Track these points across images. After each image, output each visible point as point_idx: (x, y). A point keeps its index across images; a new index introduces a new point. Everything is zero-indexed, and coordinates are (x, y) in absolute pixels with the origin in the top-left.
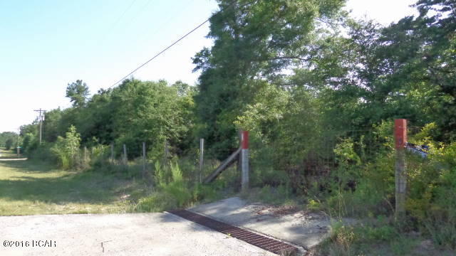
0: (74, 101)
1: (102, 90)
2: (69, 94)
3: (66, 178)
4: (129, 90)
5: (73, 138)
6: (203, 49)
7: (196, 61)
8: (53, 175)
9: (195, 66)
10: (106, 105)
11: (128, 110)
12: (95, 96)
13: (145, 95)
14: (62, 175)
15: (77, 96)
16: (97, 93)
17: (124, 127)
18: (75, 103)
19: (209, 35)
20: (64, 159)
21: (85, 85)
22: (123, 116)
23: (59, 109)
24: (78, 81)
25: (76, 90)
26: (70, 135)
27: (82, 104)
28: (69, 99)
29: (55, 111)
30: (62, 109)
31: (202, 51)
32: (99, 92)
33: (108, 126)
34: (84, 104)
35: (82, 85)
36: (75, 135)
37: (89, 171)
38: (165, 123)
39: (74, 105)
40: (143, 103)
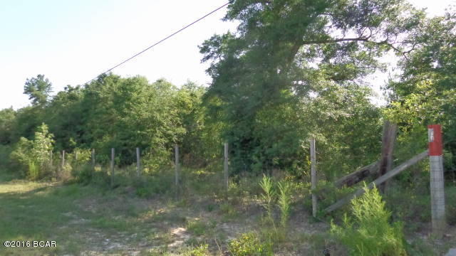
0: (33, 99)
1: (69, 86)
2: (28, 90)
3: (41, 193)
4: (108, 86)
5: (44, 140)
6: (213, 36)
7: (204, 50)
8: (19, 187)
9: (203, 56)
10: (76, 102)
11: (107, 109)
12: (60, 93)
13: (132, 90)
14: (32, 188)
15: (37, 93)
16: (63, 90)
17: (101, 128)
18: (35, 101)
19: (226, 17)
20: (33, 167)
21: (47, 80)
22: (100, 116)
23: (11, 109)
24: (39, 76)
25: (36, 86)
26: (40, 136)
27: (44, 102)
28: (28, 96)
29: (8, 111)
30: (15, 109)
31: (213, 38)
32: (66, 88)
33: (79, 128)
34: (46, 102)
35: (44, 80)
36: (47, 136)
37: (71, 183)
38: (160, 124)
39: (34, 103)
40: (129, 100)
